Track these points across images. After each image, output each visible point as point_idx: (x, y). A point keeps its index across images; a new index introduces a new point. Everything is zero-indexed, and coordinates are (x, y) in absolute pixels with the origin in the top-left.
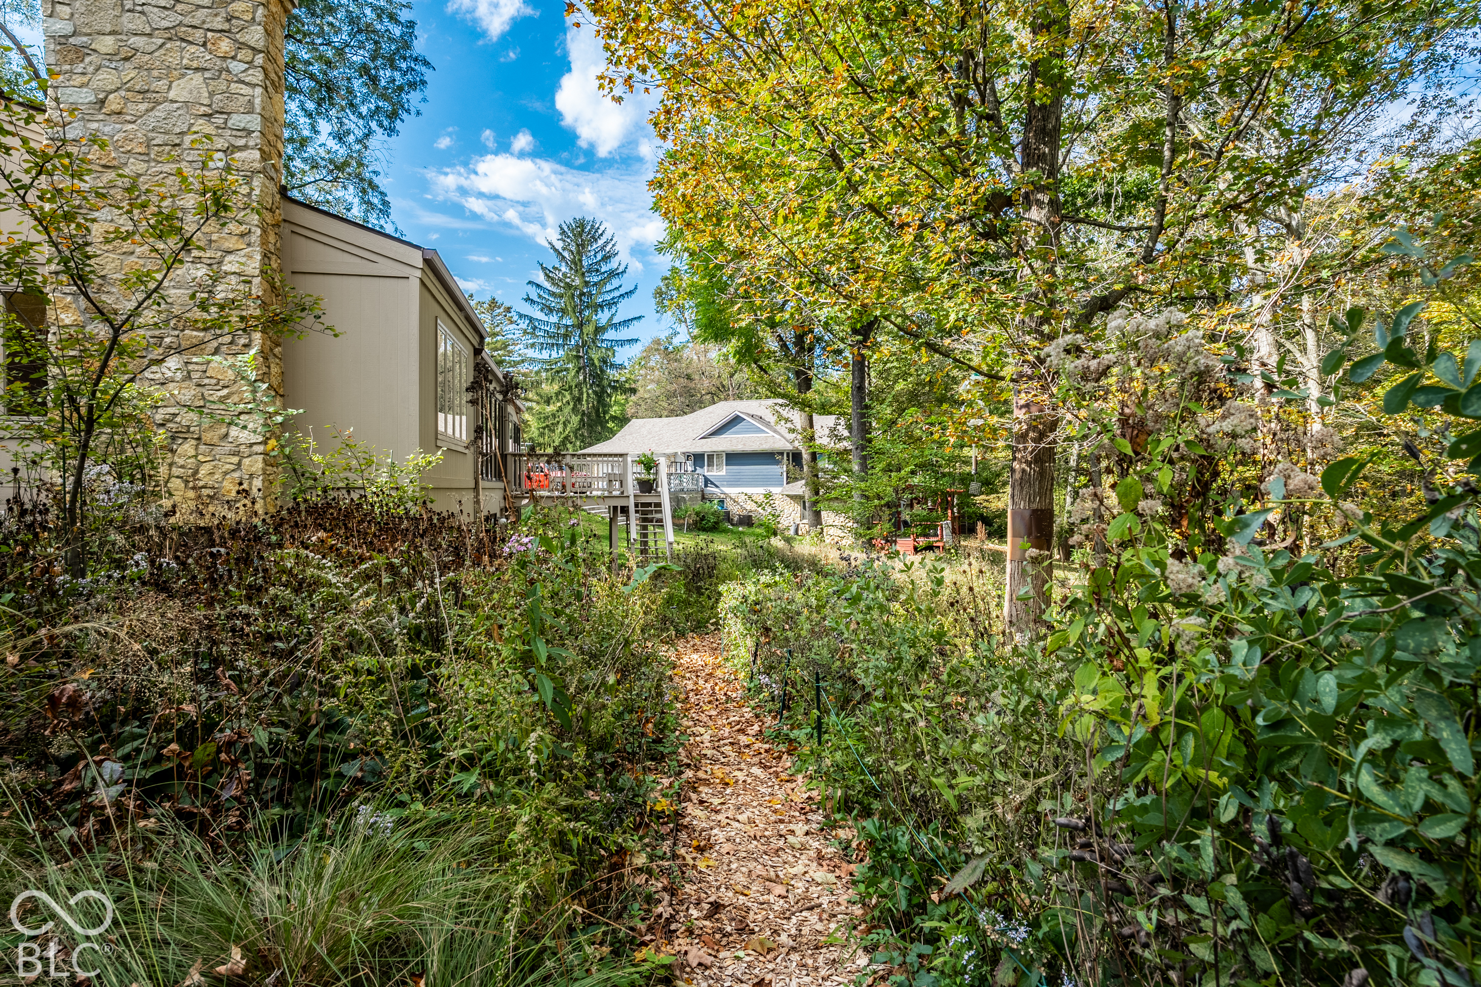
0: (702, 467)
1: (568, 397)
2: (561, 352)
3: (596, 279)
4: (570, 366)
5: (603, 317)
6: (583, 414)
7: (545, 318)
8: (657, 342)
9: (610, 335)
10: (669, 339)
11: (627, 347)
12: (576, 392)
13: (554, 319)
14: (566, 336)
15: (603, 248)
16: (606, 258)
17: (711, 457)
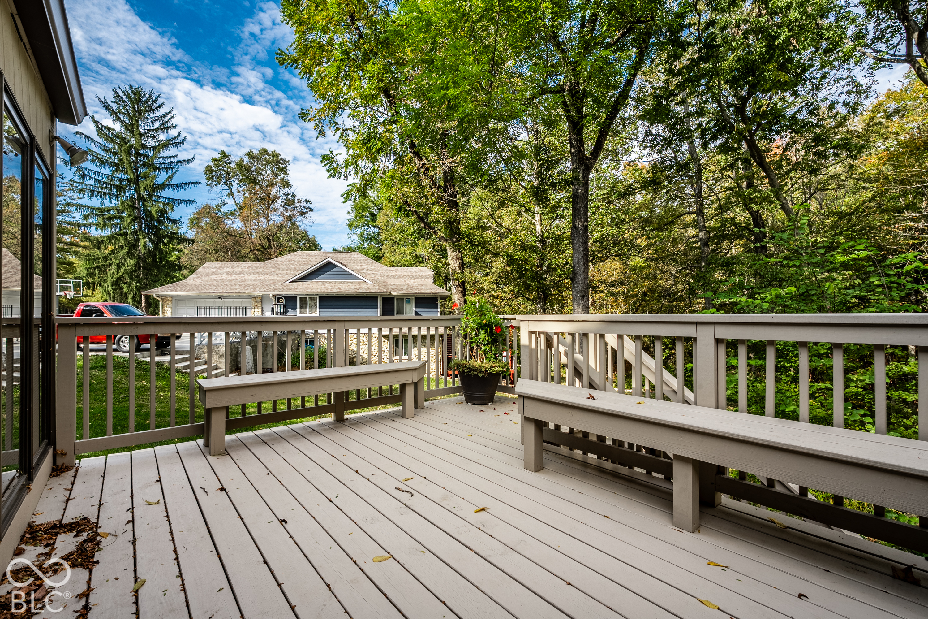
0: (294, 309)
1: (122, 242)
2: (114, 201)
3: (152, 144)
4: (125, 214)
5: (161, 177)
6: (139, 258)
7: (98, 169)
8: (208, 207)
9: (167, 193)
10: (219, 207)
11: (184, 206)
12: (130, 238)
13: (107, 171)
14: (120, 189)
15: (160, 118)
16: (164, 128)
17: (303, 300)
